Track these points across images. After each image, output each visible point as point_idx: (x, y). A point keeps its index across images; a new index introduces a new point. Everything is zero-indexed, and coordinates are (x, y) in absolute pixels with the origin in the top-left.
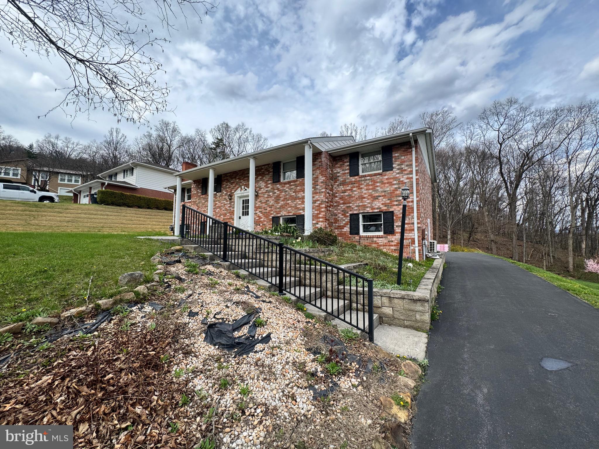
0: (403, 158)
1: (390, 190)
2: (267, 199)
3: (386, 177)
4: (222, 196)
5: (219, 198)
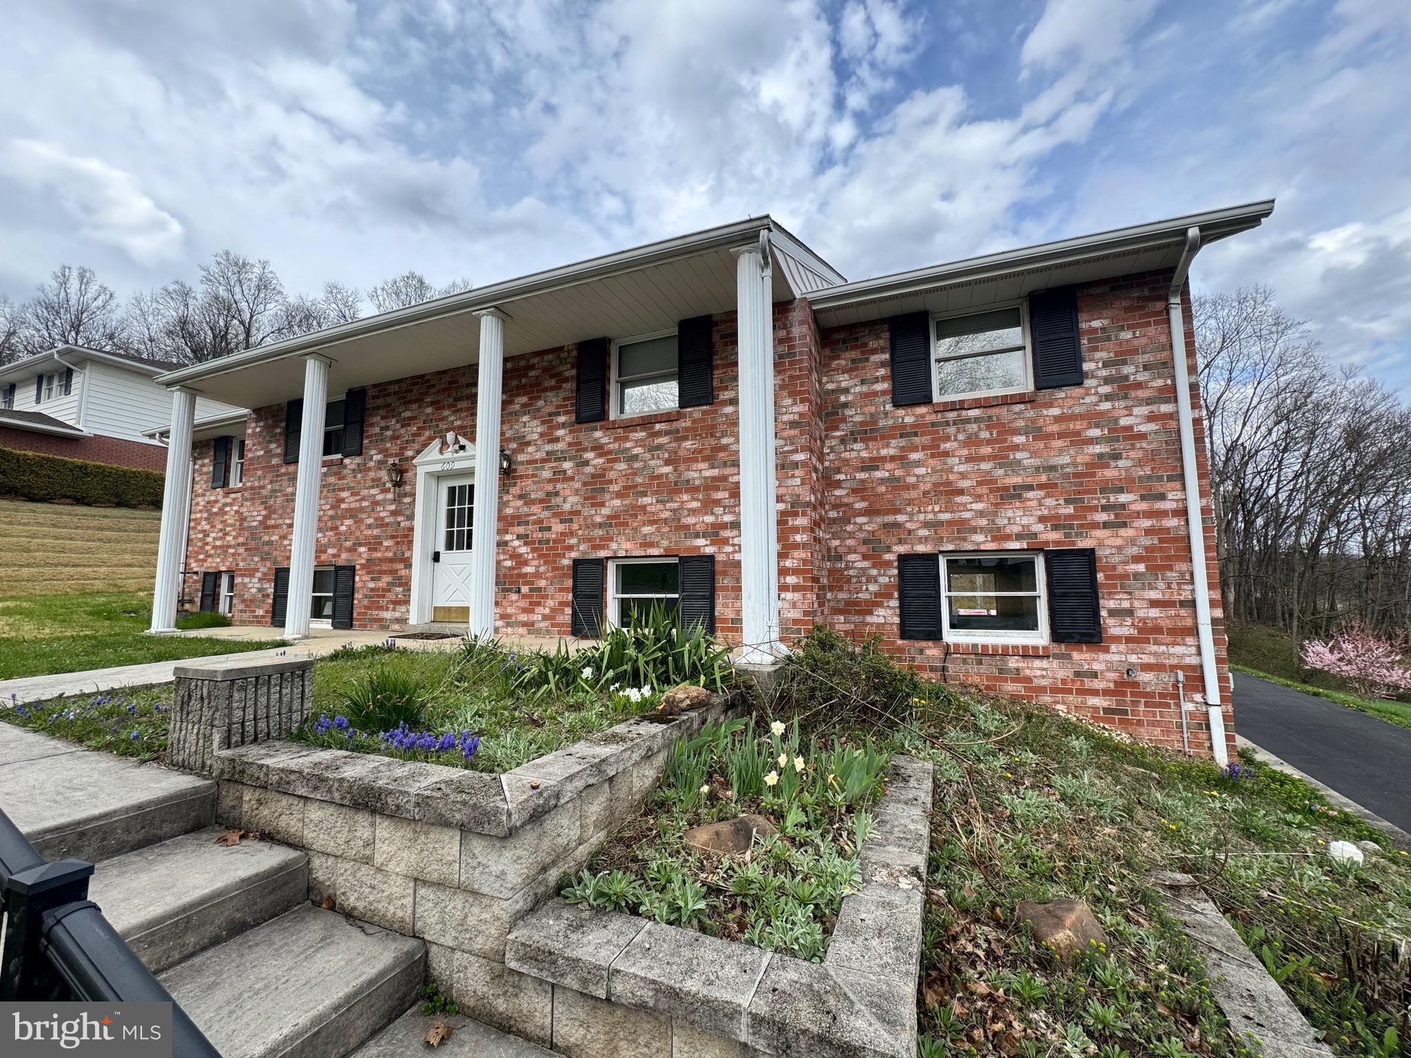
0: (1126, 335)
1: (1075, 464)
2: (550, 488)
3: (1055, 411)
4: (364, 470)
5: (355, 477)
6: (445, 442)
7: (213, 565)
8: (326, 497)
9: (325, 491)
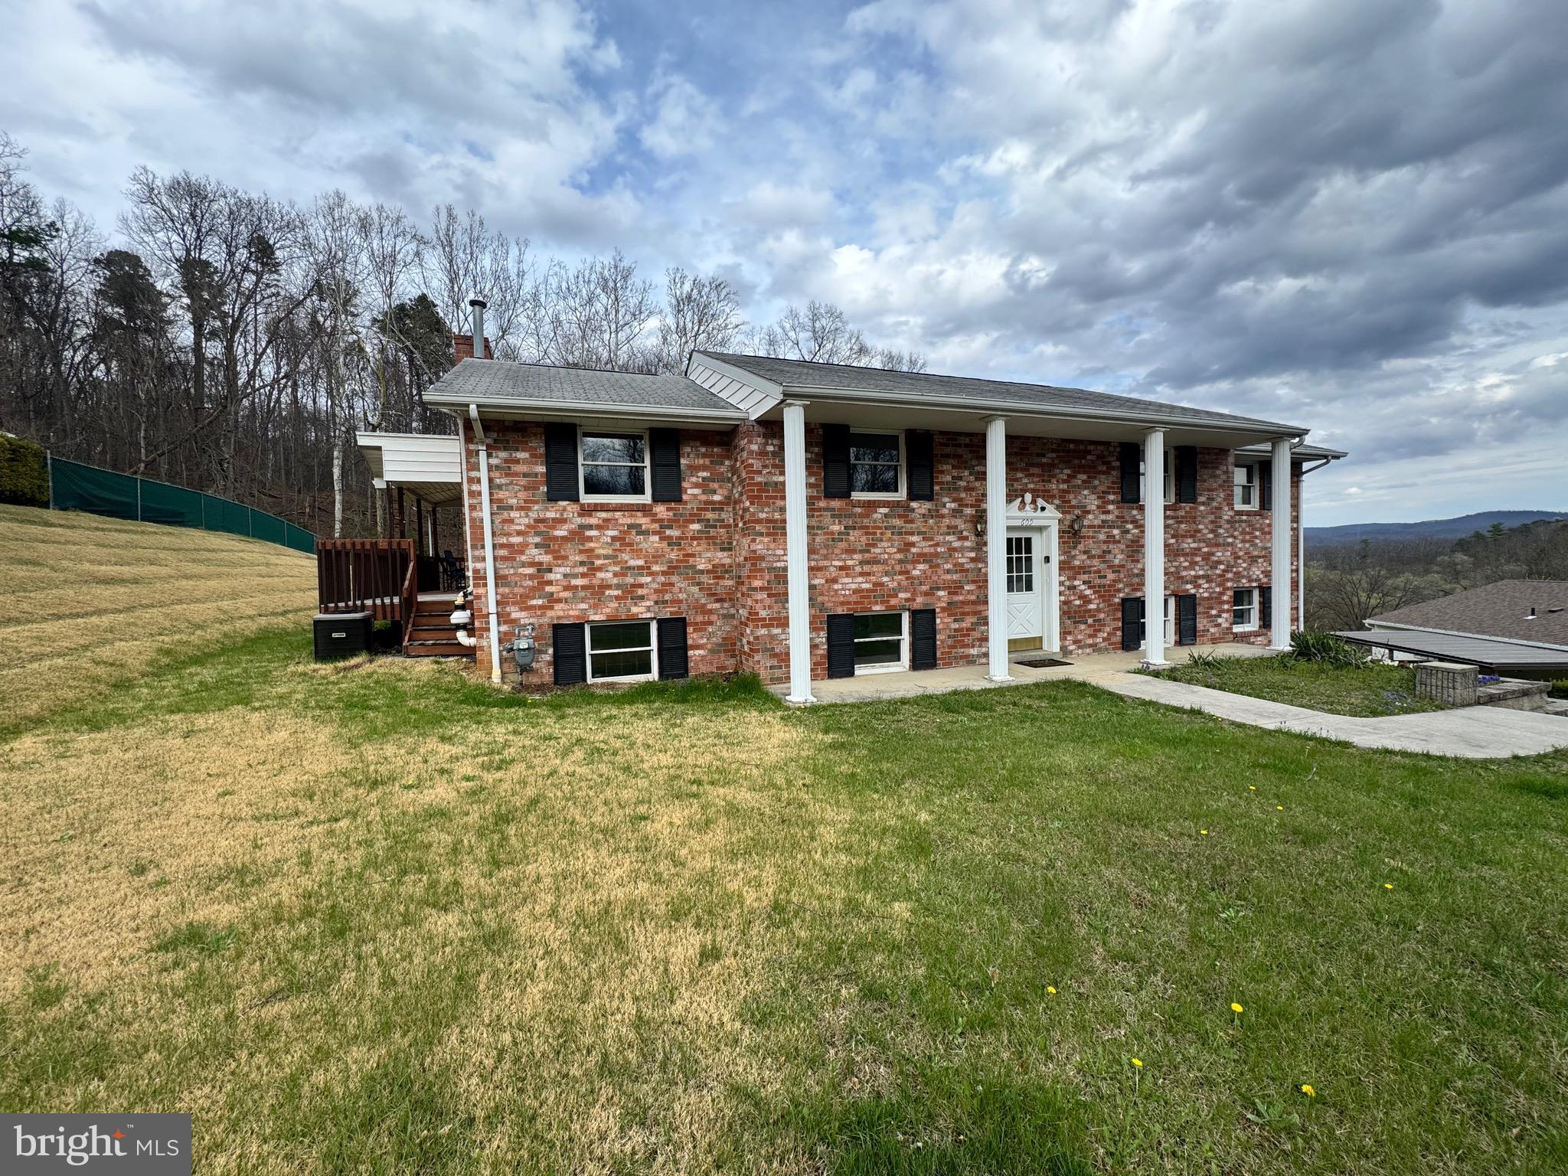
4: (937, 516)
5: (926, 522)
6: (1023, 502)
7: (571, 613)
8: (889, 540)
9: (889, 534)
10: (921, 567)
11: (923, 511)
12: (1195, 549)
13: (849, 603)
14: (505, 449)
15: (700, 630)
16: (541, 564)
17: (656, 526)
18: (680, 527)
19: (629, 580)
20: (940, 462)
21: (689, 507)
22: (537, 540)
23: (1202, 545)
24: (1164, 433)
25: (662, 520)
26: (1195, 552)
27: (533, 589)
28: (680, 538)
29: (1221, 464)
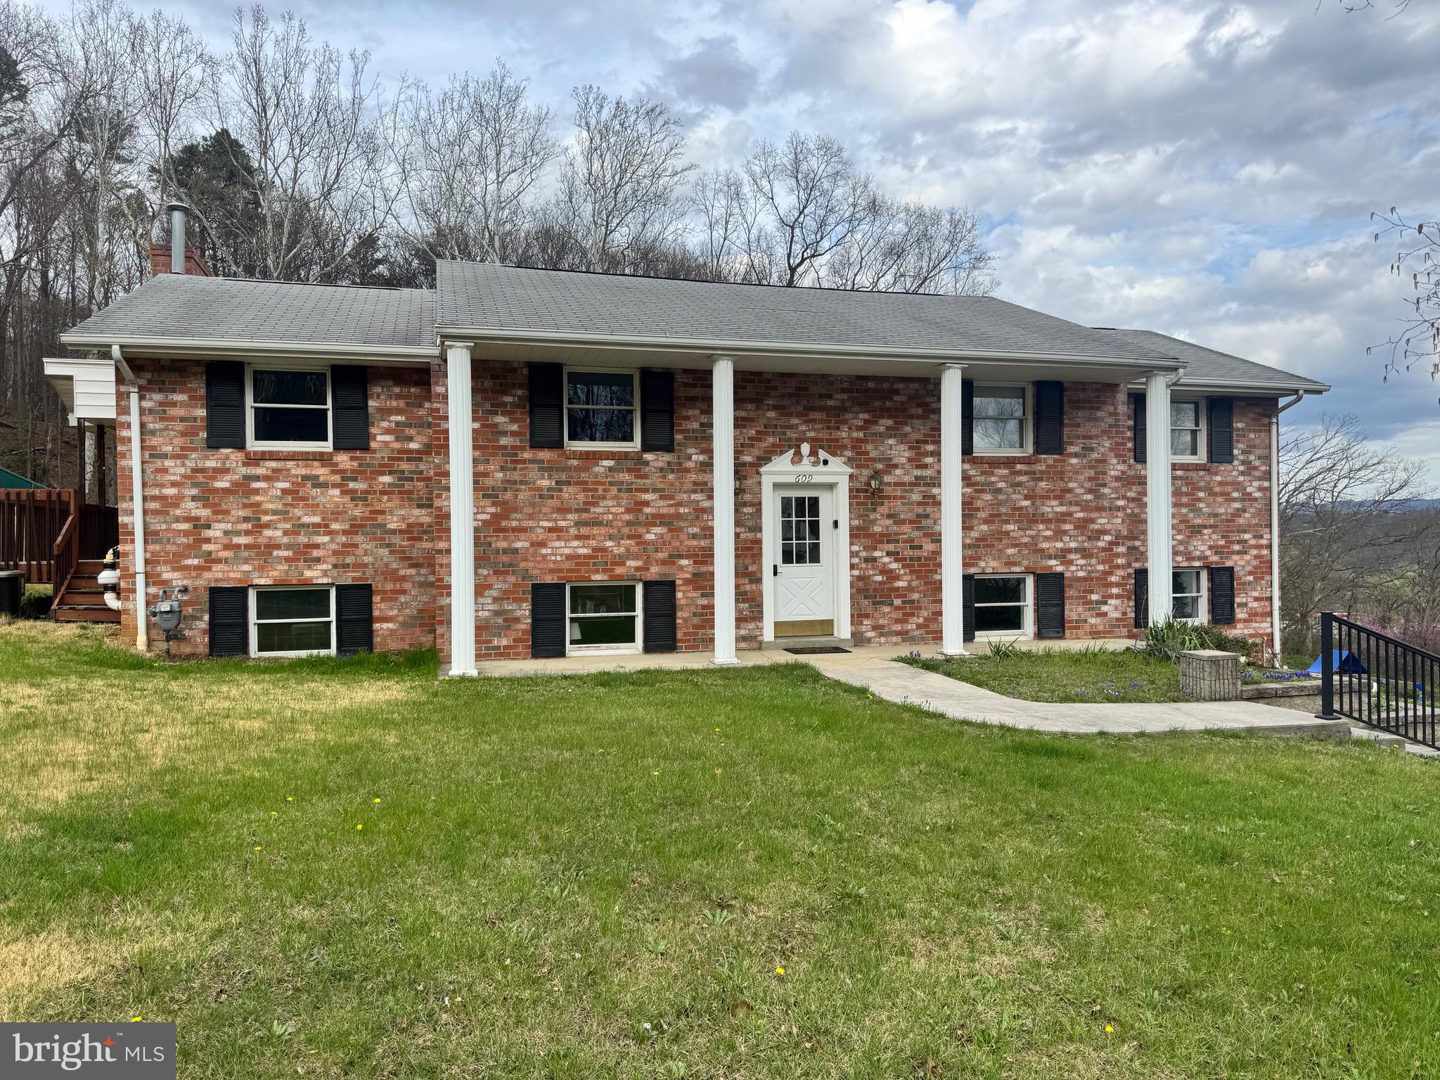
0: (1252, 436)
3: (1218, 478)
4: (679, 471)
5: (664, 477)
6: (798, 453)
7: (232, 575)
8: (615, 498)
9: (614, 490)
10: (658, 530)
11: (661, 465)
12: (1063, 514)
13: (561, 571)
14: (160, 391)
15: (391, 599)
16: (198, 519)
17: (336, 478)
18: (366, 479)
19: (303, 539)
20: (684, 406)
21: (378, 455)
22: (194, 492)
23: (1073, 509)
24: (963, 370)
25: (343, 471)
26: (1063, 518)
27: (188, 546)
28: (367, 492)
29: (1105, 403)
